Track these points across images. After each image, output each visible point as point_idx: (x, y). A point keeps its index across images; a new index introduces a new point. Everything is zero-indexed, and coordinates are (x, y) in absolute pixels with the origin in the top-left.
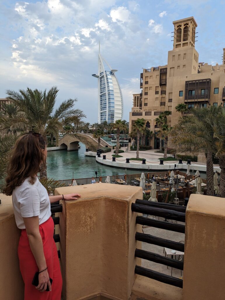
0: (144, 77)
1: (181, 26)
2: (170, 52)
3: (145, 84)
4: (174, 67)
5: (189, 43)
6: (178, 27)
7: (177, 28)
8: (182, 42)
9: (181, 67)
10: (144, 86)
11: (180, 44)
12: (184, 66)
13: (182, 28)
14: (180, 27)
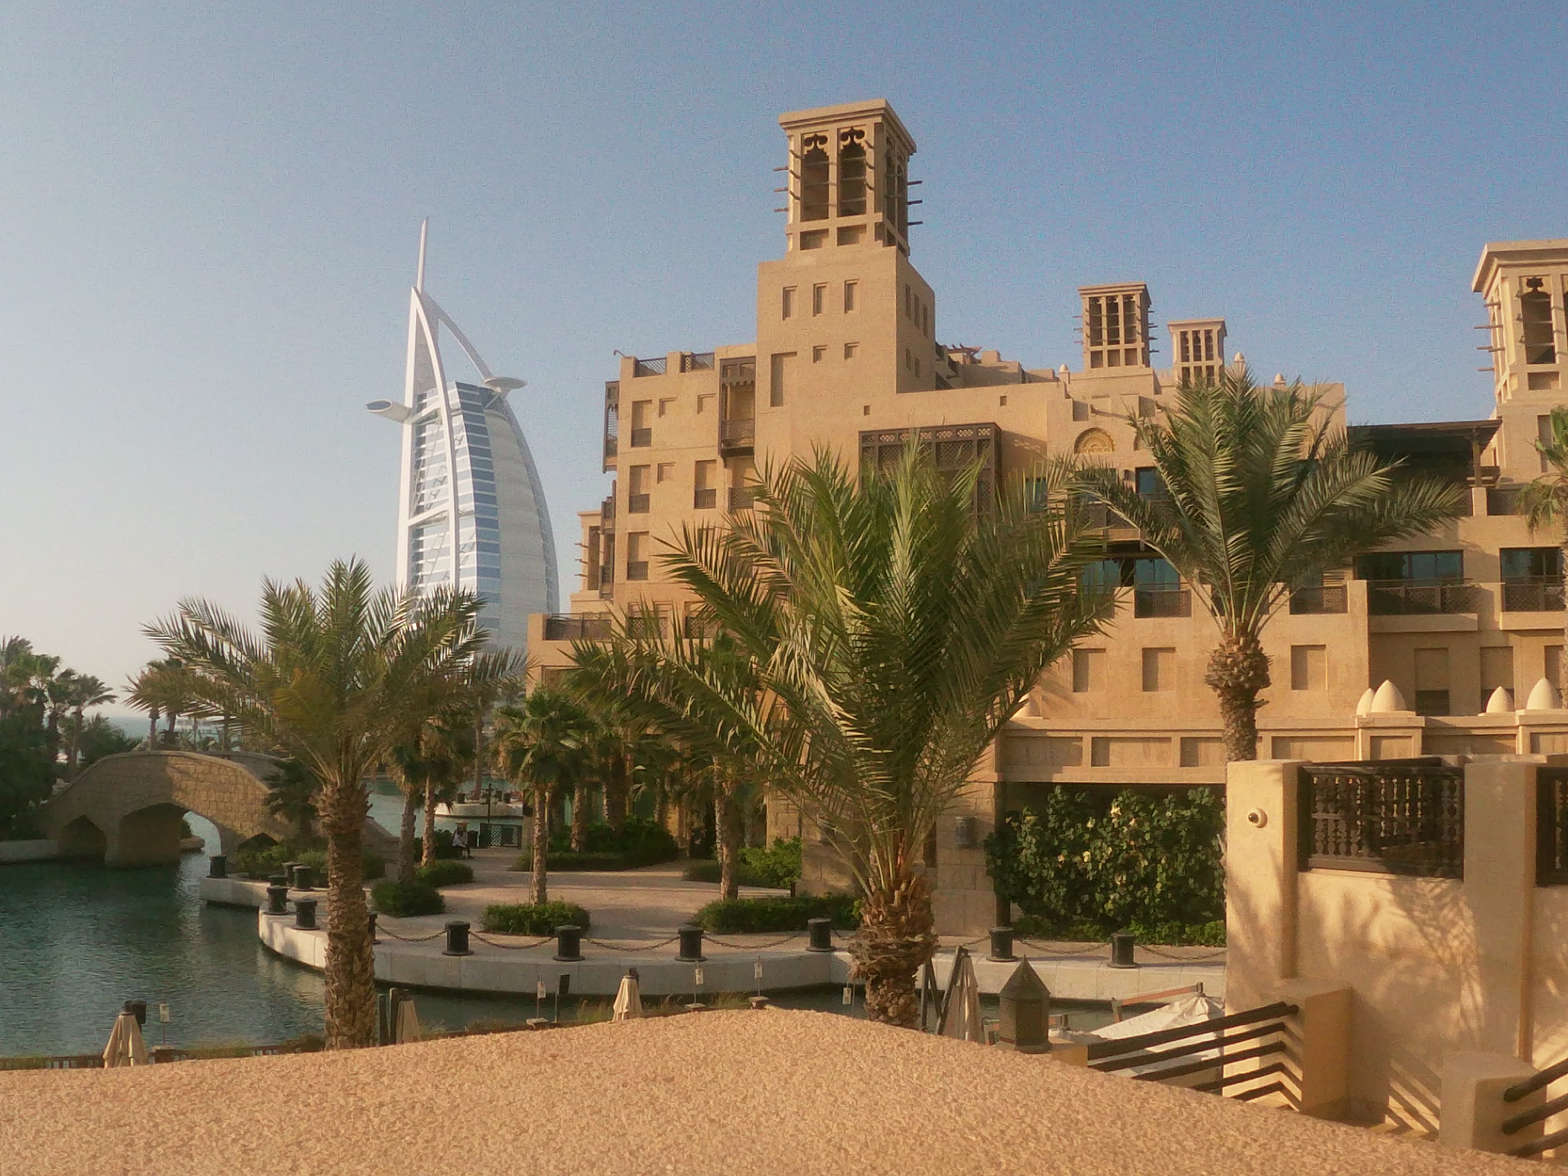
0: (626, 408)
1: (824, 140)
2: (766, 270)
3: (633, 445)
4: (795, 353)
5: (871, 230)
6: (807, 142)
7: (805, 150)
8: (834, 222)
9: (836, 351)
10: (628, 455)
11: (826, 232)
12: (851, 346)
13: (832, 149)
14: (820, 146)
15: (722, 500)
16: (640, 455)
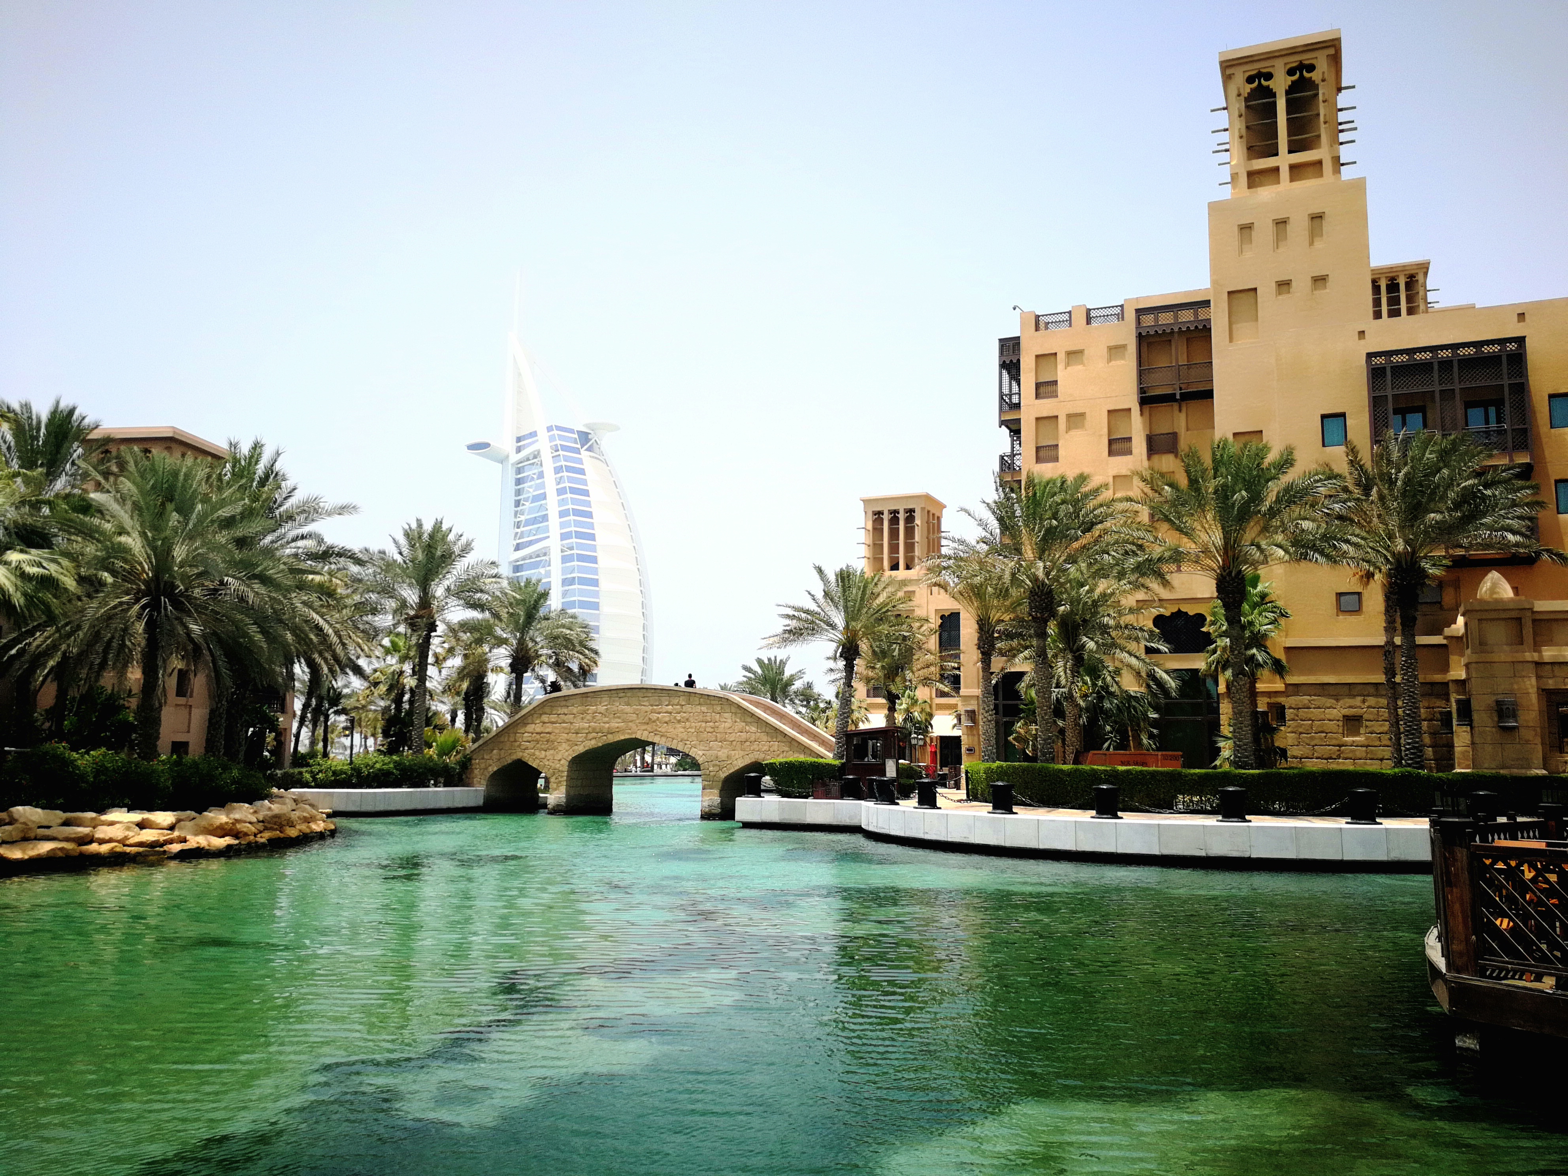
0: (1026, 364)
1: (1269, 76)
2: (1215, 208)
3: (1038, 398)
4: (1255, 289)
5: (1327, 166)
6: (1250, 80)
7: (1248, 88)
8: (1284, 159)
9: (1301, 285)
10: (1034, 407)
11: (1277, 169)
12: (1320, 280)
13: (1280, 84)
14: (1264, 83)
15: (1139, 445)
16: (1046, 407)
